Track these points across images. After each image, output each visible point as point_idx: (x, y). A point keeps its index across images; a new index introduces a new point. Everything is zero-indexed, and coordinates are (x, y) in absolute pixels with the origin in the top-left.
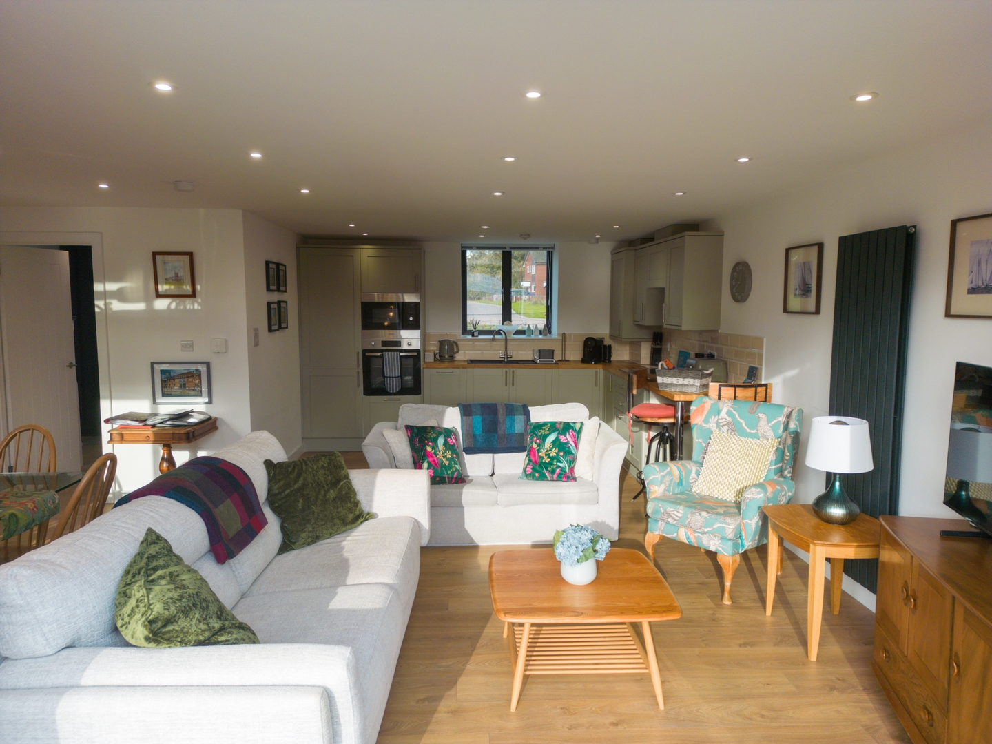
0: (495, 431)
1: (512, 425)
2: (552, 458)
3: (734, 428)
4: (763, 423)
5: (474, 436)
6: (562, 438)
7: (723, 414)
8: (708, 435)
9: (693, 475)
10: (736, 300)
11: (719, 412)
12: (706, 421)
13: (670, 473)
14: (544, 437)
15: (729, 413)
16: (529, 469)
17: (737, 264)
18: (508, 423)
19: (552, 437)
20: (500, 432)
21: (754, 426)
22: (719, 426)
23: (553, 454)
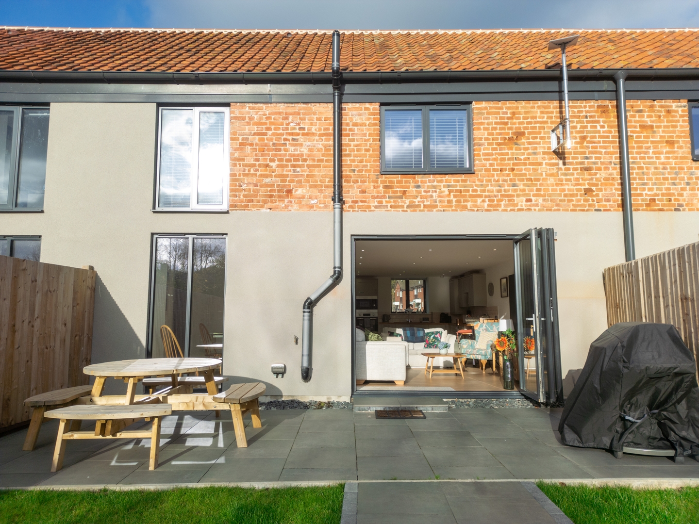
0: (414, 336)
1: (419, 334)
2: (433, 342)
3: (487, 330)
4: (494, 328)
5: (408, 337)
6: (436, 336)
7: (484, 327)
8: (479, 333)
9: (475, 344)
10: (490, 295)
11: (483, 327)
12: (479, 329)
13: (468, 342)
14: (430, 336)
15: (485, 326)
16: (426, 346)
17: (490, 284)
18: (418, 333)
19: (433, 336)
20: (416, 336)
21: (492, 329)
22: (483, 330)
23: (433, 341)
